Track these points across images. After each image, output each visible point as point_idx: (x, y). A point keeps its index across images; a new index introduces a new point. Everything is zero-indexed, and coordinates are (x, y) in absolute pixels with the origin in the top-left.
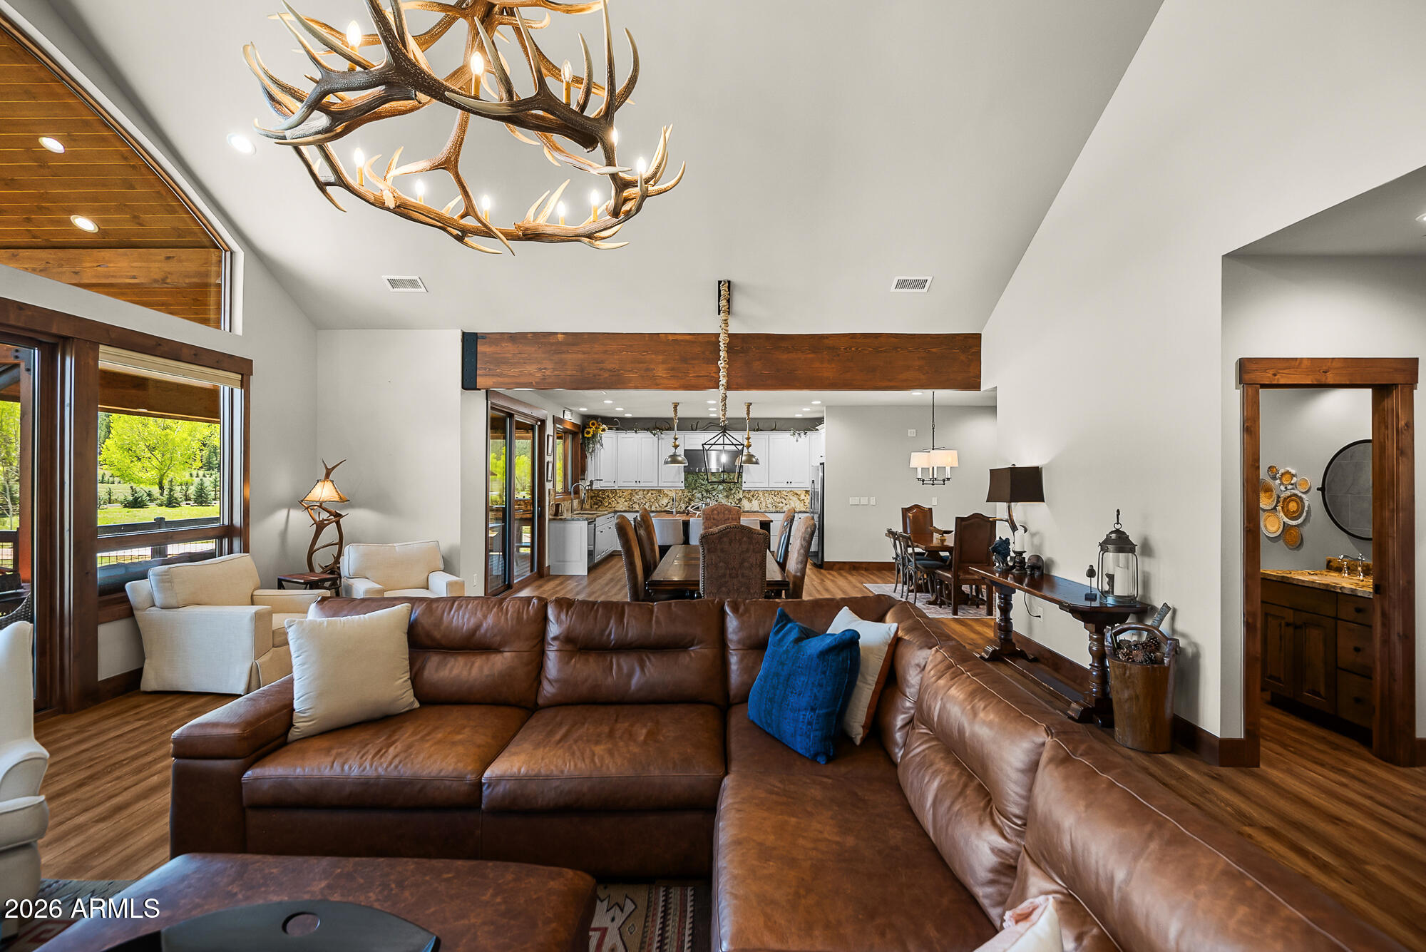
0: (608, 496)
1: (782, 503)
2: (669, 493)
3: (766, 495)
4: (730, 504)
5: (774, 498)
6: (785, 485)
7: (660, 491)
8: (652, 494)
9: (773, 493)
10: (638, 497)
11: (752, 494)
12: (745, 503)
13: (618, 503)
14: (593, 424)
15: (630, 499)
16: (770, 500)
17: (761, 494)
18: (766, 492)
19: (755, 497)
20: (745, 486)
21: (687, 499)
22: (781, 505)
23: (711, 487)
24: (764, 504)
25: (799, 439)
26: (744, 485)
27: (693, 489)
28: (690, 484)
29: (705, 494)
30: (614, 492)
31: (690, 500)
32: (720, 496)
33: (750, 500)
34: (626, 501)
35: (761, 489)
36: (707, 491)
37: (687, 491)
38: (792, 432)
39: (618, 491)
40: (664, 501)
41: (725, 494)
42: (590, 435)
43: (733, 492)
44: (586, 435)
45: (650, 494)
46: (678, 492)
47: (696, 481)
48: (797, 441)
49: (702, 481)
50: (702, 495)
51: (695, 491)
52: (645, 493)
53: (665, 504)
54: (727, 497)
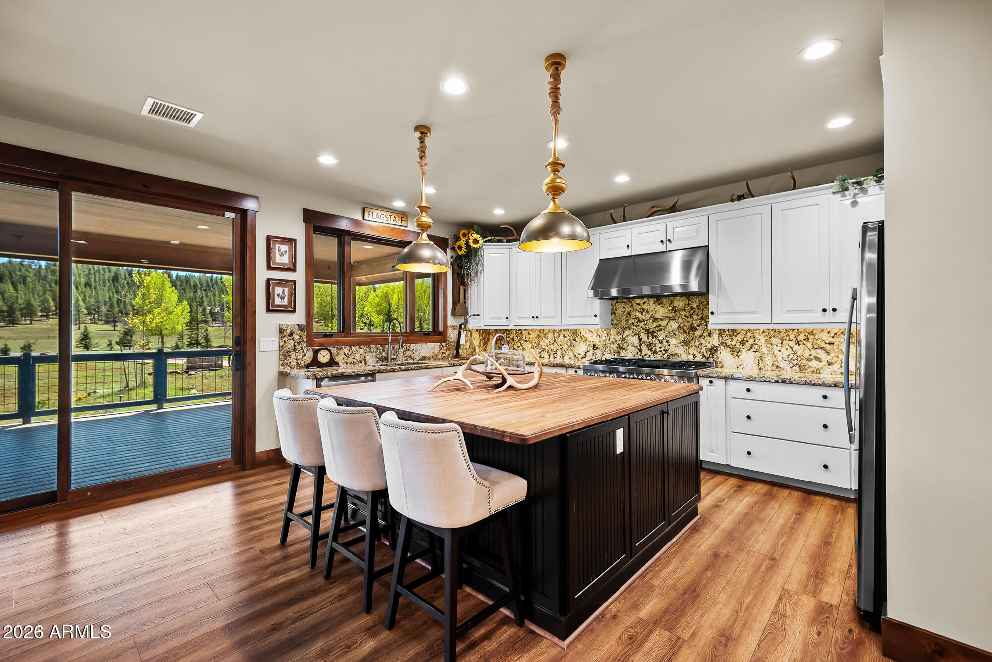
0: (513, 339)
1: (818, 359)
2: (589, 336)
3: (774, 341)
4: (691, 357)
5: (796, 347)
6: (819, 317)
7: (575, 332)
8: (565, 337)
9: (792, 337)
10: (547, 341)
11: (739, 337)
12: (724, 355)
13: (524, 349)
14: (464, 235)
15: (538, 344)
16: (785, 352)
17: (762, 339)
18: (771, 334)
19: (748, 345)
20: (714, 322)
21: (614, 346)
22: (814, 364)
23: (655, 325)
24: (768, 361)
25: (861, 199)
26: (712, 319)
27: (624, 329)
28: (620, 321)
29: (644, 338)
30: (519, 332)
31: (620, 347)
32: (673, 341)
33: (735, 352)
34: (533, 347)
35: (762, 327)
36: (649, 332)
37: (613, 331)
38: (836, 183)
39: (524, 332)
40: (581, 348)
41: (682, 338)
42: (464, 249)
43: (698, 333)
44: (460, 253)
45: (562, 337)
46: (600, 333)
47: (629, 314)
48: (854, 204)
49: (639, 315)
50: (640, 339)
51: (627, 332)
52: (556, 335)
53: (583, 354)
54: (686, 343)
